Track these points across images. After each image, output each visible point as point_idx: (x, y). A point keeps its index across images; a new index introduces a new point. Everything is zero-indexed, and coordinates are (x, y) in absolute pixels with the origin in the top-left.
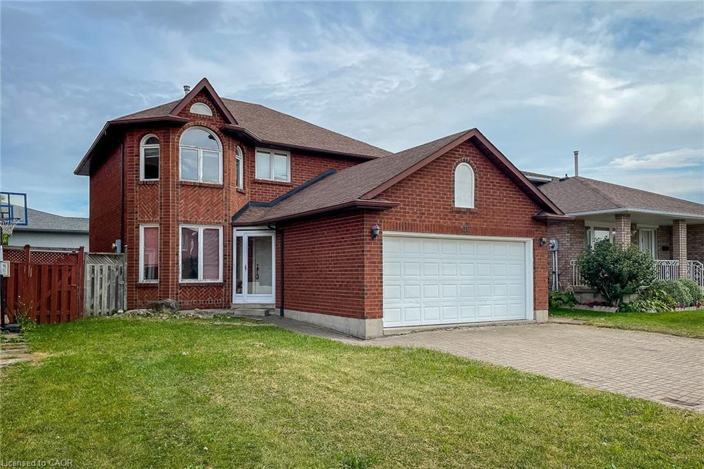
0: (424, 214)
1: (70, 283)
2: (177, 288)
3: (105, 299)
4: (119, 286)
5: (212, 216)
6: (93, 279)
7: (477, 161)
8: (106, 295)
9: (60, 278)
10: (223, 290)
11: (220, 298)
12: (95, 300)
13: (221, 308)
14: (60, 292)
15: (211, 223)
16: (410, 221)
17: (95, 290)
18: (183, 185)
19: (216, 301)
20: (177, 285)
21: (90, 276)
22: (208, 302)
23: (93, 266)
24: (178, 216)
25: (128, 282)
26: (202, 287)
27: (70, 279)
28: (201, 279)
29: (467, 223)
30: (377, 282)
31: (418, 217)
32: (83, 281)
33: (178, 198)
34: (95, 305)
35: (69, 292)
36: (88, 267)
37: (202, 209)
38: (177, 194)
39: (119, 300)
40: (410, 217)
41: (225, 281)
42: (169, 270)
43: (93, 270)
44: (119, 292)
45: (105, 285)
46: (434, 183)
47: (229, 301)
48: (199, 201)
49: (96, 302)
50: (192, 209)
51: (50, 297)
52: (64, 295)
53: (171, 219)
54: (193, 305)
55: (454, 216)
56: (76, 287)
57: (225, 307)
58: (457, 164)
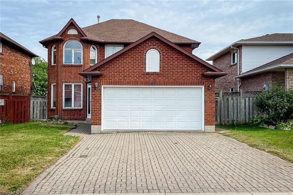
0: (126, 76)
1: (25, 108)
2: (61, 111)
3: (38, 115)
4: (44, 110)
5: (77, 79)
6: (34, 106)
7: (161, 47)
8: (39, 113)
9: (21, 106)
10: (82, 112)
11: (80, 116)
12: (35, 115)
13: (81, 120)
14: (21, 112)
15: (76, 82)
16: (118, 80)
17: (34, 111)
18: (64, 66)
19: (79, 117)
20: (61, 109)
21: (33, 105)
22: (75, 117)
23: (34, 101)
24: (62, 79)
25: (48, 108)
26: (72, 111)
27: (25, 106)
28: (73, 107)
29: (154, 80)
30: (98, 109)
31: (122, 78)
32: (30, 107)
33: (62, 72)
34: (34, 117)
35: (25, 112)
36: (32, 102)
37: (73, 76)
38: (62, 70)
39: (44, 115)
40: (118, 78)
41: (83, 108)
42: (58, 103)
43: (34, 103)
44: (44, 112)
45: (39, 109)
46: (133, 61)
47: (85, 117)
48: (71, 73)
49: (35, 116)
50: (68, 77)
51: (18, 113)
52: (23, 113)
53: (59, 81)
54: (68, 118)
55: (146, 76)
56: (27, 110)
57: (83, 120)
58: (147, 51)
